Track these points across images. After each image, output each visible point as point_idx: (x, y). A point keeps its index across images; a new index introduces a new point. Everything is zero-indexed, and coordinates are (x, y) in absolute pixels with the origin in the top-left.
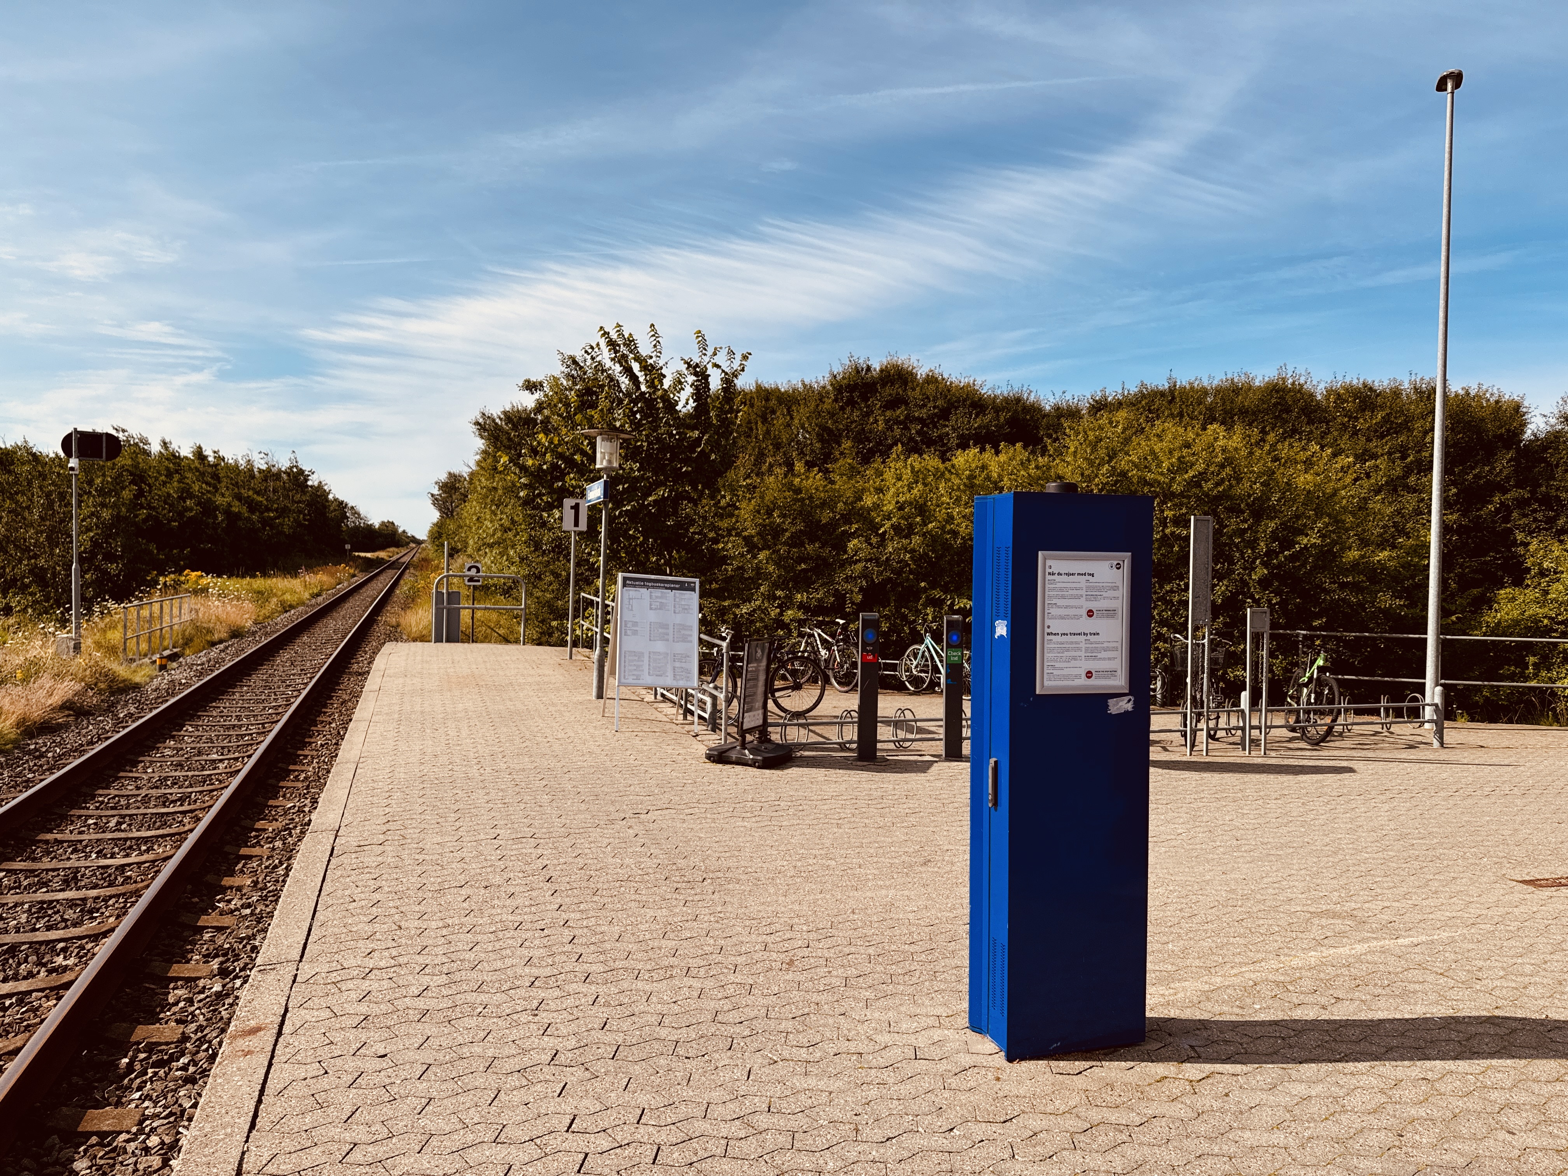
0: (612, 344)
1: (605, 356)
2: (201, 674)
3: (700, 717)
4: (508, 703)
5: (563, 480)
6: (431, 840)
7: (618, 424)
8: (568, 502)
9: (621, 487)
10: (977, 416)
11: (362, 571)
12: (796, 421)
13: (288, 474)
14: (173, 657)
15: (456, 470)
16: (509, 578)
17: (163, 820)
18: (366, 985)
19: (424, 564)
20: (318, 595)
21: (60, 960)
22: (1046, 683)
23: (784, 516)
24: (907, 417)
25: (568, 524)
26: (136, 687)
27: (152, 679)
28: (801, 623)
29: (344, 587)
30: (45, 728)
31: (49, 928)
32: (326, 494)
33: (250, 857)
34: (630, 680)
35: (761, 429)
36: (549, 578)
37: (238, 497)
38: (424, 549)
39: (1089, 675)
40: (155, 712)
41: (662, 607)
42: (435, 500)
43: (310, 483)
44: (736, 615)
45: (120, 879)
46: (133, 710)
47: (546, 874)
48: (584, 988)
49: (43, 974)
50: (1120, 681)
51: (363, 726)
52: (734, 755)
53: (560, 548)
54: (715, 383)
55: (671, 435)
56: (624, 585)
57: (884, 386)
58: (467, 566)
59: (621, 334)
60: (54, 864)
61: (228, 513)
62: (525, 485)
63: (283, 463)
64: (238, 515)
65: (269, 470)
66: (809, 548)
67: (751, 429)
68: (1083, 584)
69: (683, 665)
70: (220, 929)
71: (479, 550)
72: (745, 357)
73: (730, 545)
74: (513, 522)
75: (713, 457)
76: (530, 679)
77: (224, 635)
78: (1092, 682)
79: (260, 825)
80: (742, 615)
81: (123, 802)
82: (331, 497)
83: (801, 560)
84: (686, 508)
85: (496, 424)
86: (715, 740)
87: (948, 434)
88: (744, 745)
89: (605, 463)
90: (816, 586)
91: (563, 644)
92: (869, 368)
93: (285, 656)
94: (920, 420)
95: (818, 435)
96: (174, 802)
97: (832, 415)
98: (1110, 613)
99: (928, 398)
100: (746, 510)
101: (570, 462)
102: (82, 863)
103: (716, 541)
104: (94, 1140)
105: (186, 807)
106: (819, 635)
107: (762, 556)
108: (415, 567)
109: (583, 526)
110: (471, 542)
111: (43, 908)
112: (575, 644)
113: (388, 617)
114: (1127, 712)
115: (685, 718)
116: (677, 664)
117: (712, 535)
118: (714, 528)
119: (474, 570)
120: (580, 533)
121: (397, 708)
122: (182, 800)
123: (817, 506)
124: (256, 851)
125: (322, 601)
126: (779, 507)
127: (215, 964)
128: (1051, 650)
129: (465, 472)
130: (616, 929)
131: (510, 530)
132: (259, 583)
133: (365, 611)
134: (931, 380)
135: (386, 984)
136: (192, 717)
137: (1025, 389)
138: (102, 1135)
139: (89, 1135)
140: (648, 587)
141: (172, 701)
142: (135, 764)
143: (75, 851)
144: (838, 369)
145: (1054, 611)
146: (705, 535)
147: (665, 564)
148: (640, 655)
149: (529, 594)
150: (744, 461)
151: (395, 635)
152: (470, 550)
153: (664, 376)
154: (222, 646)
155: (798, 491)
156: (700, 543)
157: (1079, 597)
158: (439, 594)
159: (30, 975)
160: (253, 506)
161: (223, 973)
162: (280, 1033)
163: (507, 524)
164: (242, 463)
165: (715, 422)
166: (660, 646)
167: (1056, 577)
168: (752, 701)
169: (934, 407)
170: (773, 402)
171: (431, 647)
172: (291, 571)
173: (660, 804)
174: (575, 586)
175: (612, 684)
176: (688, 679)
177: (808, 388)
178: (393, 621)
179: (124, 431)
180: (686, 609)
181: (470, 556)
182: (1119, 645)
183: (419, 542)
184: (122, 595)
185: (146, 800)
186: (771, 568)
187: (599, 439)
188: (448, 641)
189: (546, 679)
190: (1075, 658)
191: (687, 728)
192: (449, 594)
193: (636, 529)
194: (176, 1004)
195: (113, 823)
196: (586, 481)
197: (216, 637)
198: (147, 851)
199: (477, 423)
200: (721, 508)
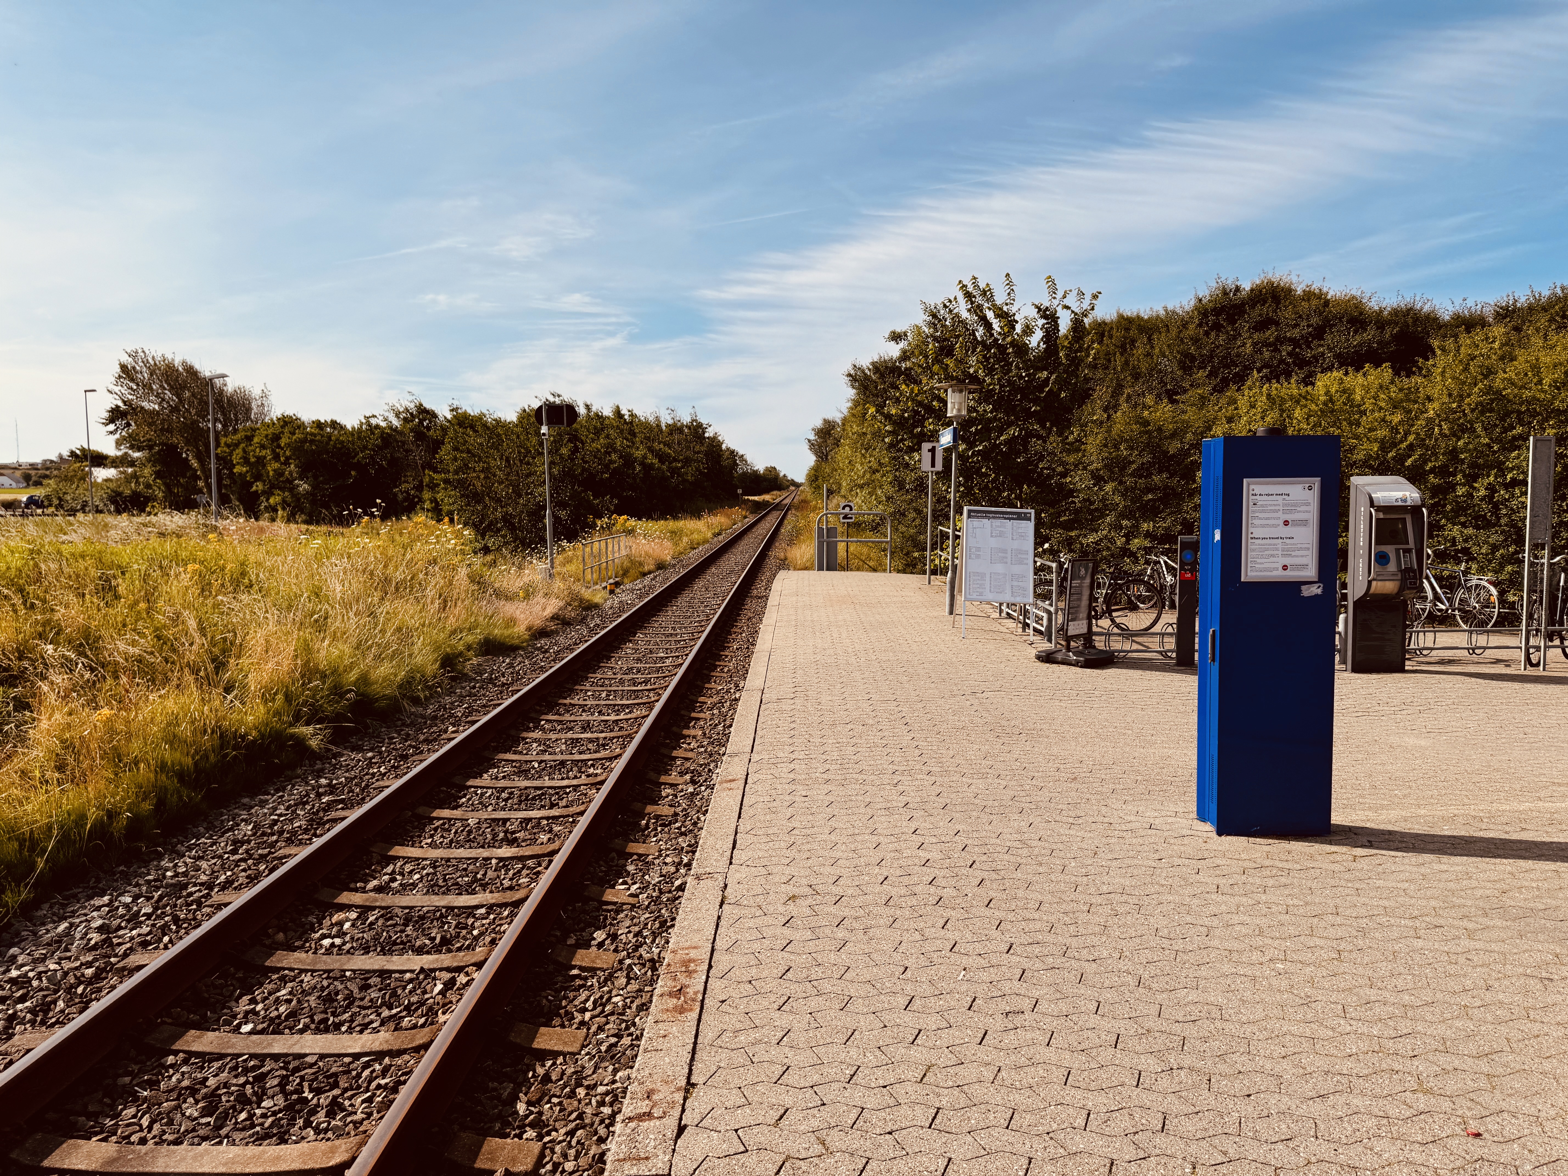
0: (969, 296)
1: (963, 309)
2: (640, 597)
3: (1035, 630)
4: (877, 617)
5: (923, 426)
6: (825, 698)
7: (972, 371)
8: (926, 446)
9: (973, 429)
10: (1356, 332)
11: (752, 513)
12: (1157, 350)
13: (689, 428)
14: (617, 584)
15: (830, 418)
16: (877, 515)
17: (636, 694)
18: (792, 766)
19: (803, 506)
20: (719, 534)
21: (591, 770)
22: (1249, 574)
23: (1132, 448)
24: (1277, 339)
25: (926, 466)
26: (596, 606)
27: (606, 600)
28: (1148, 551)
29: (739, 527)
30: (542, 633)
31: (581, 753)
32: (720, 444)
33: (698, 719)
34: (974, 596)
35: (1119, 360)
36: (912, 515)
37: (651, 449)
38: (802, 492)
39: (1285, 568)
40: (614, 624)
41: (1001, 535)
42: (812, 445)
43: (707, 435)
44: (1082, 544)
45: (616, 728)
46: (598, 622)
47: (904, 721)
48: (927, 778)
49: (583, 777)
50: (1311, 572)
51: (771, 629)
52: (1059, 657)
53: (921, 486)
54: (1065, 324)
55: (1021, 378)
56: (969, 516)
57: (1253, 307)
58: (842, 505)
59: (976, 286)
60: (573, 718)
61: (642, 464)
62: (890, 432)
63: (686, 419)
64: (651, 466)
65: (675, 425)
66: (1156, 478)
67: (1109, 361)
68: (1280, 502)
69: (1020, 584)
70: (687, 759)
71: (851, 490)
72: (1095, 297)
73: (1077, 479)
74: (880, 464)
75: (1063, 395)
76: (895, 599)
77: (652, 567)
78: (1288, 573)
79: (701, 699)
80: (1088, 545)
81: (607, 682)
82: (724, 447)
83: (1149, 490)
84: (1036, 445)
85: (865, 374)
86: (1046, 646)
87: (1323, 354)
88: (1068, 649)
89: (955, 412)
90: (1163, 515)
91: (924, 573)
92: (1237, 289)
93: (699, 584)
94: (1293, 341)
95: (1180, 362)
96: (641, 683)
97: (1196, 340)
98: (1304, 523)
99: (1300, 317)
100: (1093, 444)
101: (929, 409)
102: (590, 718)
103: (1064, 475)
104: (635, 857)
105: (649, 687)
106: (1165, 562)
107: (1109, 487)
108: (797, 509)
109: (939, 467)
110: (844, 484)
111: (575, 742)
112: (934, 572)
113: (777, 552)
114: (1317, 595)
115: (1024, 630)
116: (1015, 583)
117: (1060, 469)
118: (1063, 464)
119: (847, 509)
120: (937, 473)
121: (794, 618)
122: (646, 682)
123: (1166, 438)
124: (701, 715)
125: (723, 539)
126: (1126, 441)
127: (688, 777)
128: (1254, 550)
129: (836, 416)
130: (951, 753)
131: (878, 471)
132: (672, 524)
133: (758, 547)
134: (1308, 295)
135: (804, 766)
136: (641, 627)
137: (1417, 298)
138: (640, 855)
139: (632, 855)
140: (989, 518)
141: (625, 616)
142: (609, 658)
143: (584, 711)
144: (1204, 292)
145: (1256, 522)
146: (1054, 470)
147: (1016, 498)
148: (982, 575)
149: (895, 529)
150: (1101, 393)
151: (784, 564)
152: (843, 492)
153: (1017, 322)
154: (652, 576)
155: (1146, 423)
156: (1050, 477)
157: (1277, 511)
158: (820, 530)
159: (575, 777)
160: (662, 457)
161: (693, 782)
162: (746, 783)
163: (875, 466)
164: (651, 419)
165: (1064, 361)
166: (999, 568)
167: (1258, 497)
168: (1077, 612)
169: (1308, 326)
170: (1133, 332)
171: (814, 574)
172: (696, 514)
173: (993, 688)
174: (933, 521)
175: (960, 599)
176: (1024, 596)
177: (1171, 315)
178: (782, 555)
179: (559, 396)
180: (1022, 536)
181: (844, 497)
182: (1310, 546)
183: (797, 485)
184: (571, 537)
185: (622, 682)
186: (1117, 499)
187: (950, 390)
188: (828, 569)
189: (908, 599)
190: (1273, 556)
191: (1025, 638)
192: (828, 529)
193: (988, 468)
194: (667, 797)
195: (604, 695)
196: (942, 425)
197: (646, 569)
198: (630, 712)
199: (849, 375)
200: (1068, 444)
